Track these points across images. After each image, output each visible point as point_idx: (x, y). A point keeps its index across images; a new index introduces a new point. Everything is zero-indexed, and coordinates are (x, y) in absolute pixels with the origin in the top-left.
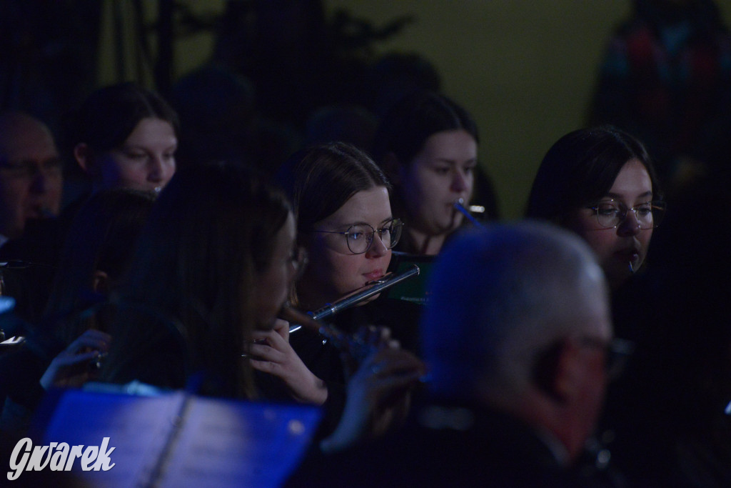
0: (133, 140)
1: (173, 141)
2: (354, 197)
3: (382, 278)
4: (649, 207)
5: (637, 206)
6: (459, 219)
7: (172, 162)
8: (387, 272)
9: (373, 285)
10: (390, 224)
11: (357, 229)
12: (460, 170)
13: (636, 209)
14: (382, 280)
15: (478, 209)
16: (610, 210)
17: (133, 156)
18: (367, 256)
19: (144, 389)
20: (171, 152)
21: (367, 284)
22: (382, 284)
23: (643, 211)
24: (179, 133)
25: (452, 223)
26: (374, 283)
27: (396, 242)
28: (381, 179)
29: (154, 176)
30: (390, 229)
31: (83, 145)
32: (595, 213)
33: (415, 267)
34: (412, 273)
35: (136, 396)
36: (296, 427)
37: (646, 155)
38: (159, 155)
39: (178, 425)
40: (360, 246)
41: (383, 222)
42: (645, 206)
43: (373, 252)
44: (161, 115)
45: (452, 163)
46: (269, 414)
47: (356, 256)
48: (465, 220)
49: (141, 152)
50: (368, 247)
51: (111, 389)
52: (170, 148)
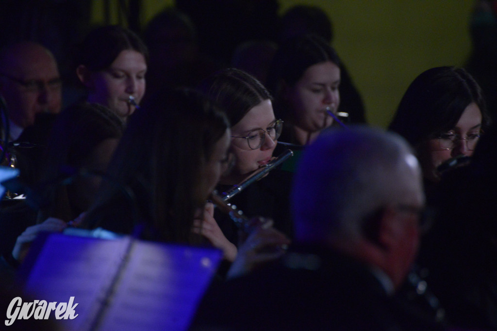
0: (116, 64)
1: (143, 67)
3: (269, 162)
6: (330, 121)
7: (143, 81)
9: (263, 168)
10: (274, 124)
11: (253, 133)
12: (329, 88)
15: (344, 114)
17: (117, 76)
18: (262, 149)
19: (105, 234)
20: (142, 75)
22: (269, 167)
24: (149, 61)
25: (325, 124)
27: (279, 135)
28: (266, 94)
29: (130, 90)
30: (275, 127)
31: (82, 66)
33: (289, 152)
34: (288, 155)
35: (99, 239)
36: (206, 263)
38: (134, 76)
39: (125, 260)
40: (256, 143)
41: (270, 124)
43: (264, 145)
44: (137, 48)
45: (324, 85)
46: (188, 254)
47: (253, 151)
48: (334, 122)
49: (121, 74)
50: (261, 143)
51: (83, 233)
52: (142, 72)
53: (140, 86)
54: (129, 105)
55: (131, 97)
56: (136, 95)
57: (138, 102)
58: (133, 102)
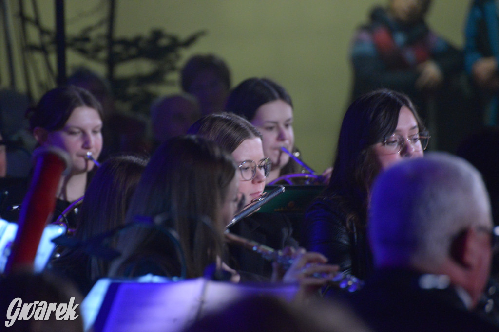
0: (71, 122)
1: (99, 122)
2: (242, 144)
3: (262, 197)
4: (418, 136)
5: (410, 137)
6: (286, 158)
7: (99, 136)
8: (264, 192)
11: (246, 165)
12: (282, 126)
13: (410, 139)
14: (262, 198)
16: (394, 142)
17: (72, 133)
18: (253, 182)
20: (99, 129)
21: (252, 202)
23: (415, 140)
25: (279, 161)
26: (256, 200)
29: (86, 145)
32: (384, 144)
33: (281, 188)
34: (280, 191)
37: (411, 104)
38: (89, 132)
40: (248, 175)
42: (415, 137)
43: (256, 180)
44: (89, 104)
45: (276, 123)
47: (245, 182)
49: (77, 130)
50: (253, 176)
52: (97, 127)
53: (97, 141)
54: (86, 161)
55: (89, 153)
56: (93, 149)
57: (96, 157)
58: (91, 158)
